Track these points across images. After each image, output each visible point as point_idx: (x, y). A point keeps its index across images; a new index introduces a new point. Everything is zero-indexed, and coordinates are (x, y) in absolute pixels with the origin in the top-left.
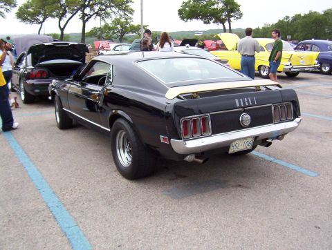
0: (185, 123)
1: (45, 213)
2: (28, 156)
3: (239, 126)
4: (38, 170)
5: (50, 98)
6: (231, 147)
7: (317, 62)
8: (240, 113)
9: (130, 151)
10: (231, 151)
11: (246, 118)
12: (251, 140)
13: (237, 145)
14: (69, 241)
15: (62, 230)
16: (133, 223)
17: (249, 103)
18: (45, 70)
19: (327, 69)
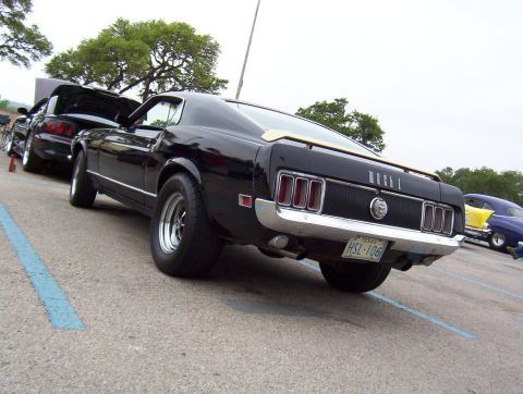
0: (285, 180)
1: (19, 277)
2: (12, 217)
3: (367, 216)
4: (23, 233)
5: (70, 157)
6: (347, 247)
7: (487, 225)
8: (373, 195)
9: (182, 228)
10: (346, 254)
11: (380, 205)
12: (381, 246)
13: (358, 247)
14: (47, 313)
15: (39, 299)
16: (162, 320)
17: (389, 184)
18: (73, 124)
19: (500, 243)
